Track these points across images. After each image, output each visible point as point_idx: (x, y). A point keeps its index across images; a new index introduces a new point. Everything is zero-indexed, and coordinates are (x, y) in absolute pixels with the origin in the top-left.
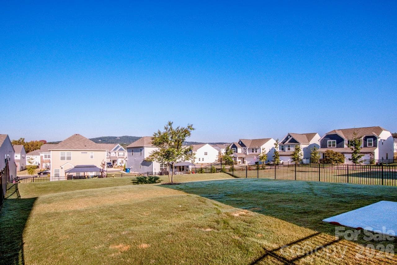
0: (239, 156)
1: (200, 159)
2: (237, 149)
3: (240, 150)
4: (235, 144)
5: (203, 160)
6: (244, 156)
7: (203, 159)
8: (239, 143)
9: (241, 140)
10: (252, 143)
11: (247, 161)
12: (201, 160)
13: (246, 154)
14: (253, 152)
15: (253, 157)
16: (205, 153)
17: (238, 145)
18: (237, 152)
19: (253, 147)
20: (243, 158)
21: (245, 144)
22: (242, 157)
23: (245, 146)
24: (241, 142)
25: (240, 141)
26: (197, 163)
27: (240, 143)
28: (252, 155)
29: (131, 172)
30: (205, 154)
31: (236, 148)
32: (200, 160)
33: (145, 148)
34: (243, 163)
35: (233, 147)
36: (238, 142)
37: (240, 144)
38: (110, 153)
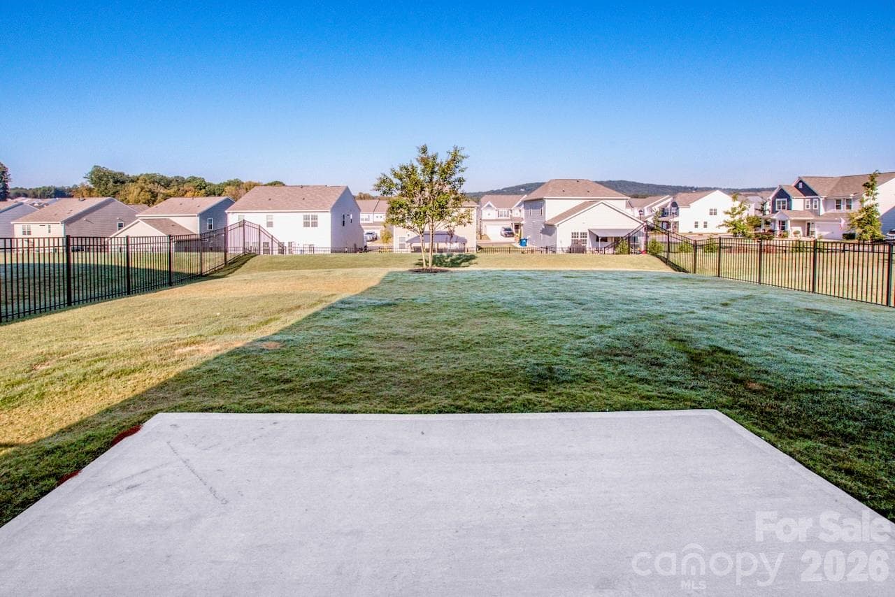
0: (793, 218)
1: (696, 223)
2: (789, 200)
3: (798, 204)
4: (785, 189)
5: (705, 226)
6: (811, 218)
7: (706, 223)
8: (797, 186)
9: (804, 180)
10: (837, 185)
11: (820, 231)
12: (701, 225)
13: (817, 213)
14: (838, 207)
15: (836, 221)
16: (711, 210)
17: (792, 192)
18: (789, 208)
19: (840, 195)
20: (809, 224)
21: (815, 189)
22: (804, 221)
23: (815, 194)
24: (803, 183)
25: (801, 181)
26: (690, 232)
27: (801, 186)
28: (835, 215)
29: (529, 245)
30: (711, 214)
31: (786, 199)
32: (696, 226)
33: (547, 200)
34: (808, 234)
35: (778, 196)
36: (794, 185)
37: (799, 190)
38: (511, 210)
